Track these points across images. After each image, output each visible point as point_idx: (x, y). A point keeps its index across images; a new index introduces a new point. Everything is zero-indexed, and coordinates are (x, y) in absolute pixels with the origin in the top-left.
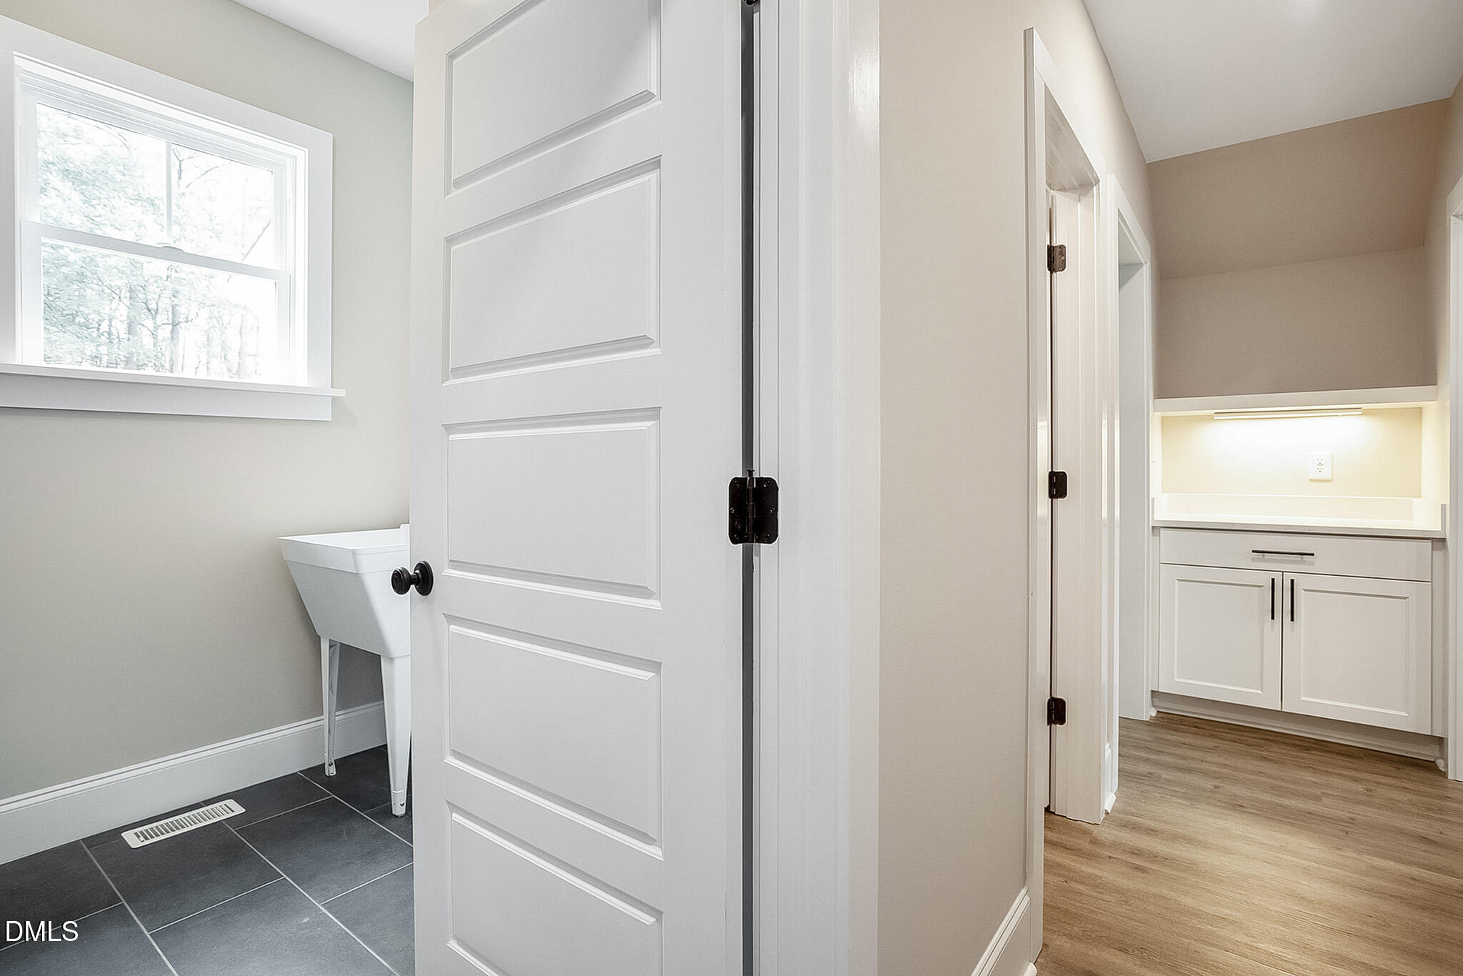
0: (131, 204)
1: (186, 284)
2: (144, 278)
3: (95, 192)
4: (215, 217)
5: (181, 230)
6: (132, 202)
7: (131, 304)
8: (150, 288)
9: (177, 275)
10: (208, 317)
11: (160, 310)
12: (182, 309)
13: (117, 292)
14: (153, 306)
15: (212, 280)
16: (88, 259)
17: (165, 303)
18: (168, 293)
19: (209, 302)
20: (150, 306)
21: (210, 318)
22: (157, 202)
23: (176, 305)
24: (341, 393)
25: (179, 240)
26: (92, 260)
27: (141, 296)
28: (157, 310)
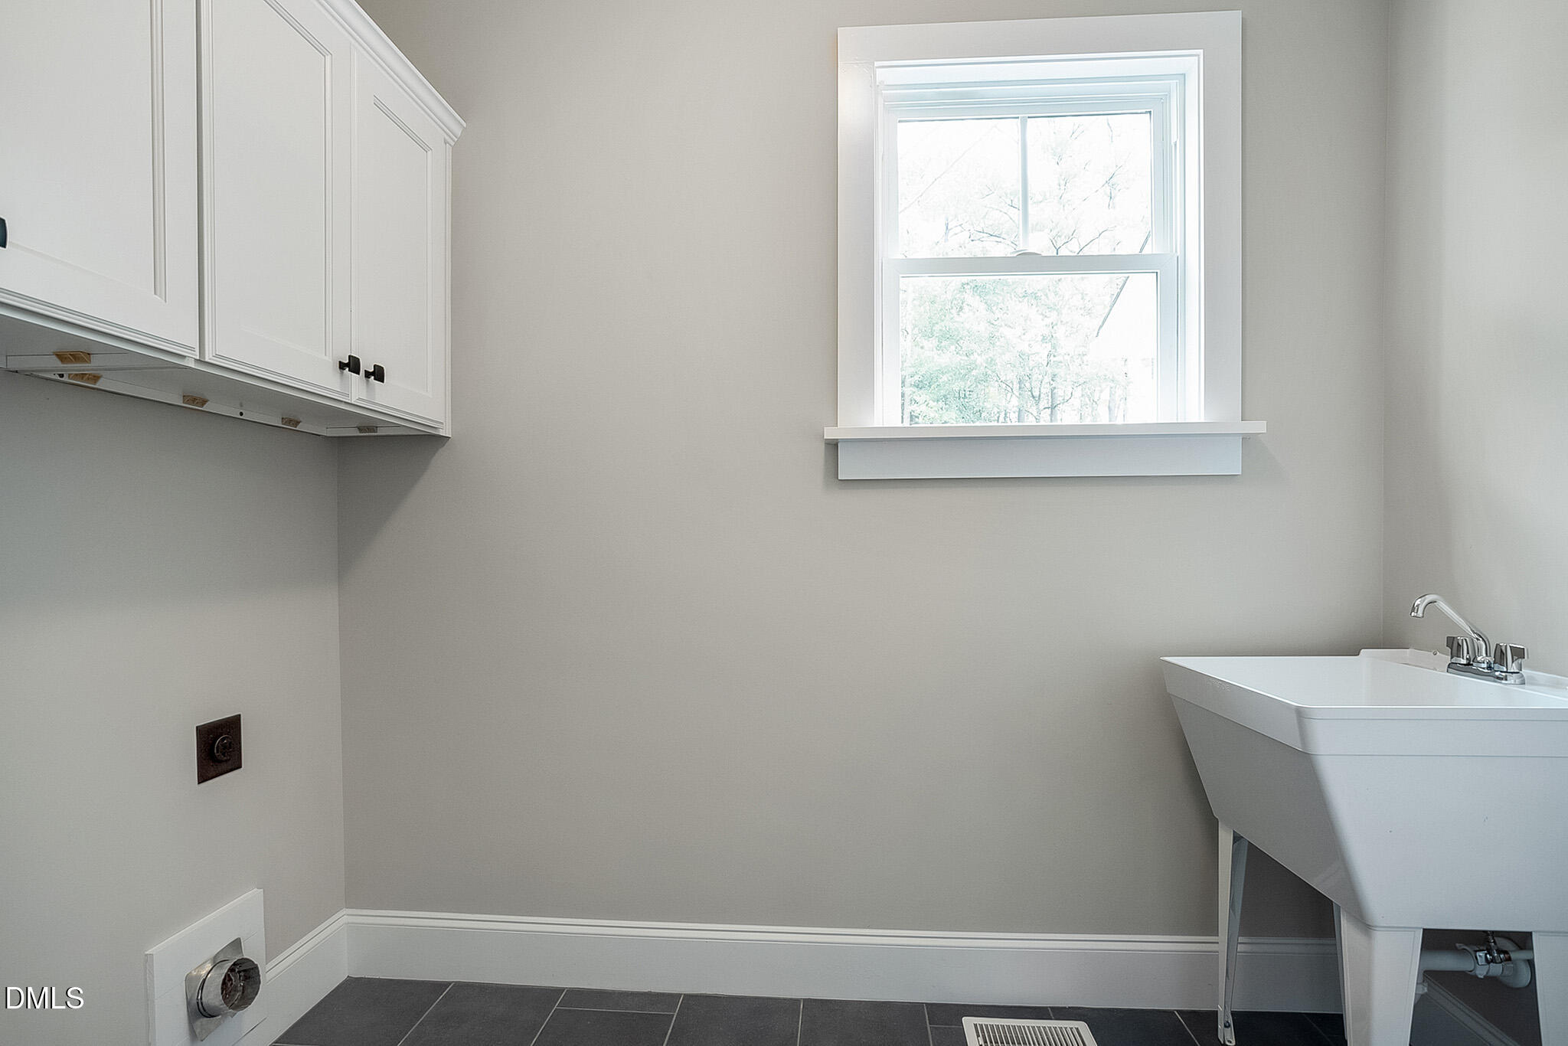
0: (1020, 302)
1: (1062, 366)
2: (1029, 367)
3: (995, 299)
4: (1086, 294)
5: (1058, 315)
6: (1021, 300)
7: (1020, 394)
8: (1034, 378)
9: (1055, 359)
10: (1080, 395)
11: (1042, 396)
12: (1059, 392)
13: (1011, 386)
14: (1036, 394)
15: (1085, 358)
16: (990, 359)
17: (1046, 389)
18: (1047, 379)
19: (1081, 381)
20: (1034, 394)
21: (1083, 395)
22: (1039, 294)
23: (1055, 388)
24: (1258, 427)
25: (1056, 324)
26: (992, 360)
27: (1028, 385)
28: (1040, 396)
